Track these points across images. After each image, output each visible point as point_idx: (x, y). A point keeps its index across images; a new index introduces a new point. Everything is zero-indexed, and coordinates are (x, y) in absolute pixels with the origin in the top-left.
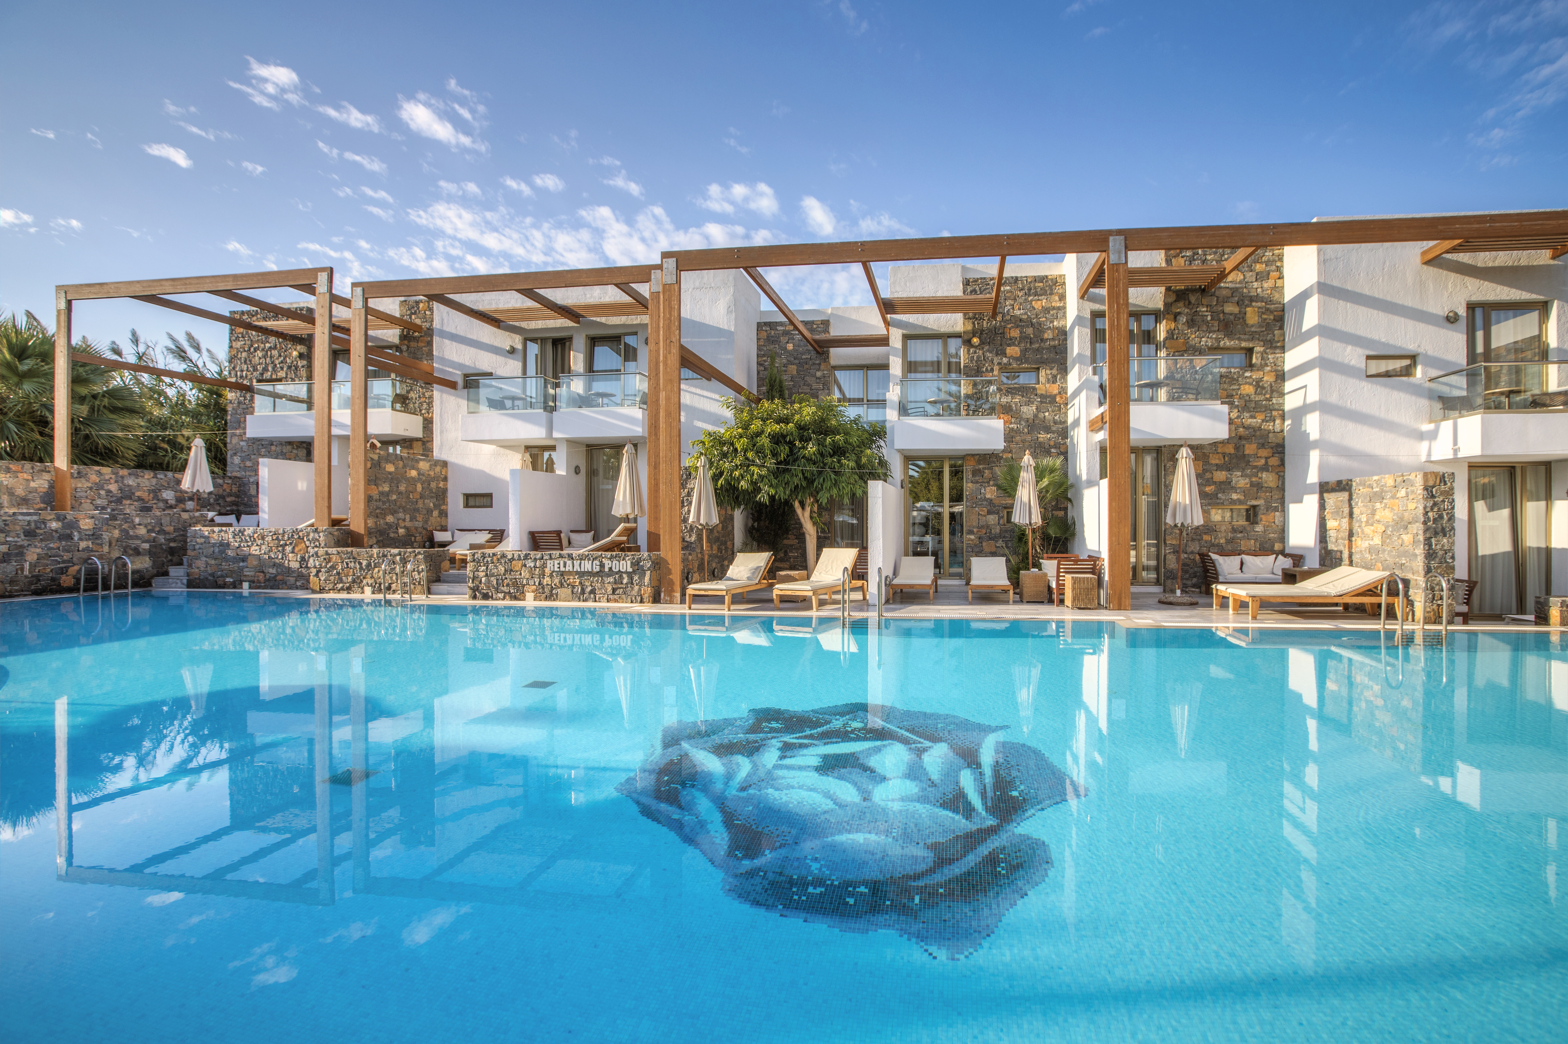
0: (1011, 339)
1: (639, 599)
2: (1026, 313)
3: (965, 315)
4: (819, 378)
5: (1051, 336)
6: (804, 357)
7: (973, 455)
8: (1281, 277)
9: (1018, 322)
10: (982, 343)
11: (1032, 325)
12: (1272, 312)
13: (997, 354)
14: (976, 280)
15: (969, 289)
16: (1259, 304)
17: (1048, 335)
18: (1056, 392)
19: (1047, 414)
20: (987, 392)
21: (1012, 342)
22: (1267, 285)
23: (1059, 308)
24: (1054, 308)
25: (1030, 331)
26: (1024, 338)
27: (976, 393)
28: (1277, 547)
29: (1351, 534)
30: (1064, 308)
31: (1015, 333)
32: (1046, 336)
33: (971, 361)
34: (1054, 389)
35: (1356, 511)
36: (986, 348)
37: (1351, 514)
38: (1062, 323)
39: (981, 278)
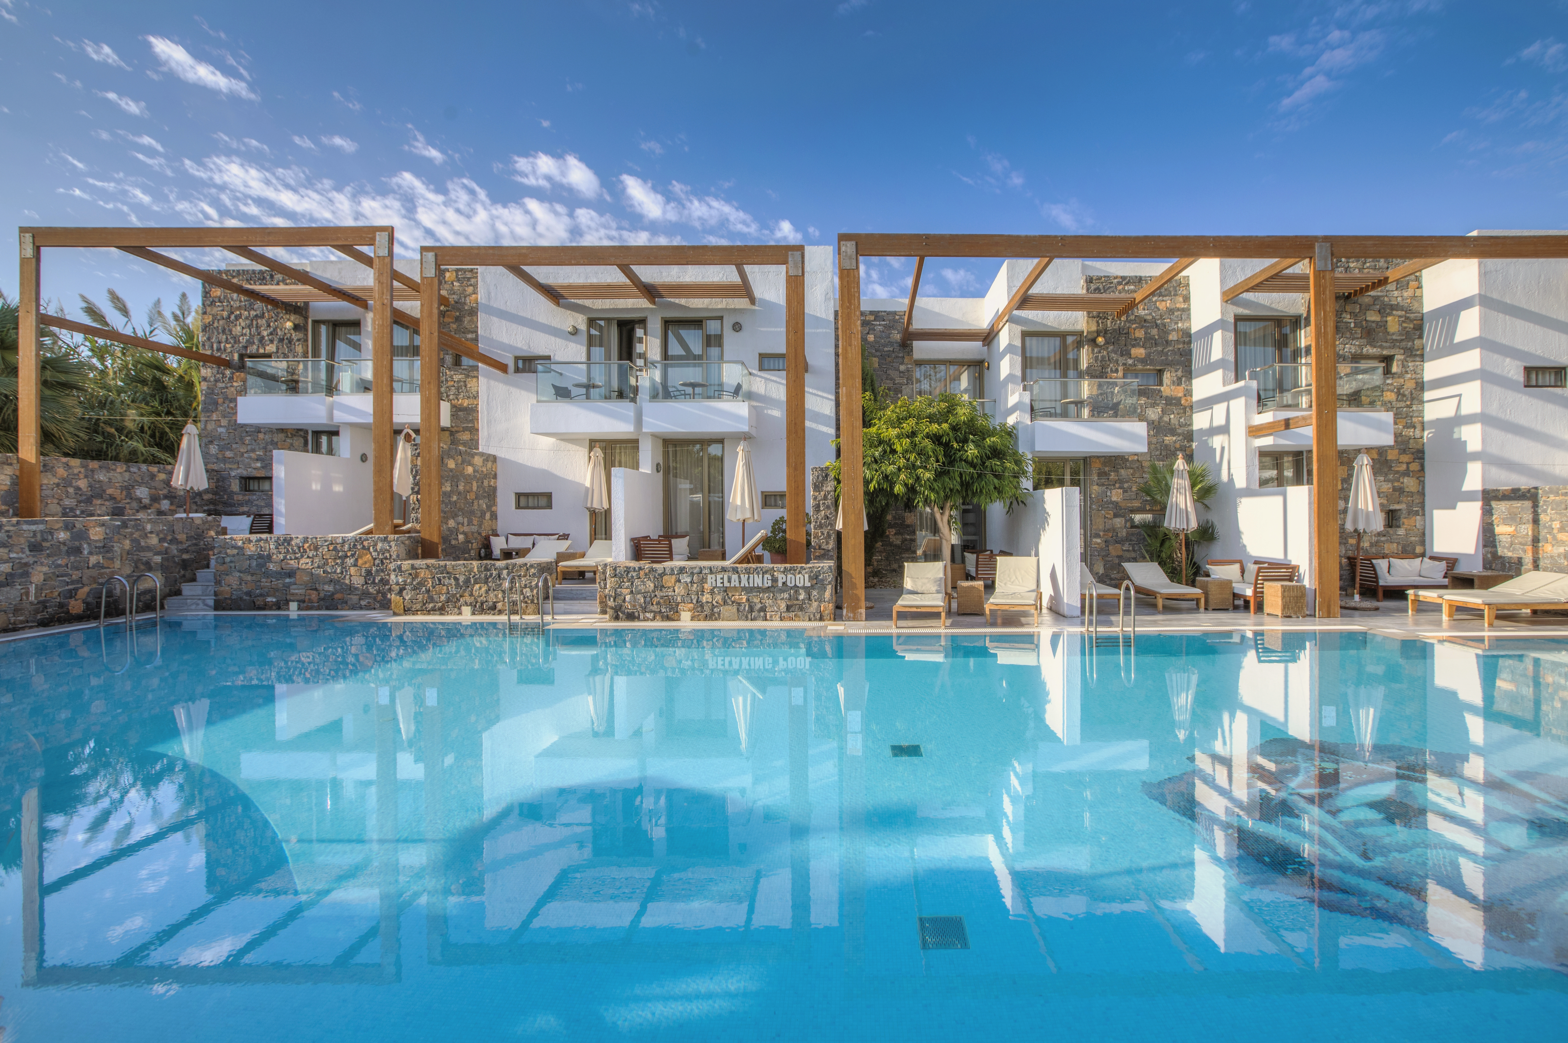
0: (1136, 340)
1: (818, 616)
2: (1150, 314)
3: (1089, 313)
4: (903, 372)
5: (1175, 338)
6: (886, 349)
7: (1098, 457)
8: (1420, 287)
9: (1142, 322)
10: (1107, 343)
11: (1157, 326)
12: (1411, 321)
13: (1122, 355)
14: (1099, 278)
15: (1093, 286)
16: (1399, 313)
17: (1173, 337)
18: (1180, 395)
19: (1172, 416)
20: (1112, 393)
21: (1136, 343)
22: (1407, 294)
23: (1183, 310)
24: (1178, 310)
25: (1154, 332)
26: (1148, 338)
27: (1101, 394)
28: (1419, 549)
29: (1536, 540)
30: (1189, 309)
31: (1140, 334)
32: (1171, 337)
33: (1096, 361)
34: (1179, 392)
35: (1543, 518)
36: (1111, 348)
37: (1536, 521)
38: (1186, 325)
39: (1105, 277)
